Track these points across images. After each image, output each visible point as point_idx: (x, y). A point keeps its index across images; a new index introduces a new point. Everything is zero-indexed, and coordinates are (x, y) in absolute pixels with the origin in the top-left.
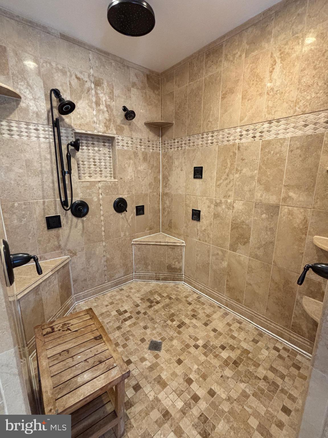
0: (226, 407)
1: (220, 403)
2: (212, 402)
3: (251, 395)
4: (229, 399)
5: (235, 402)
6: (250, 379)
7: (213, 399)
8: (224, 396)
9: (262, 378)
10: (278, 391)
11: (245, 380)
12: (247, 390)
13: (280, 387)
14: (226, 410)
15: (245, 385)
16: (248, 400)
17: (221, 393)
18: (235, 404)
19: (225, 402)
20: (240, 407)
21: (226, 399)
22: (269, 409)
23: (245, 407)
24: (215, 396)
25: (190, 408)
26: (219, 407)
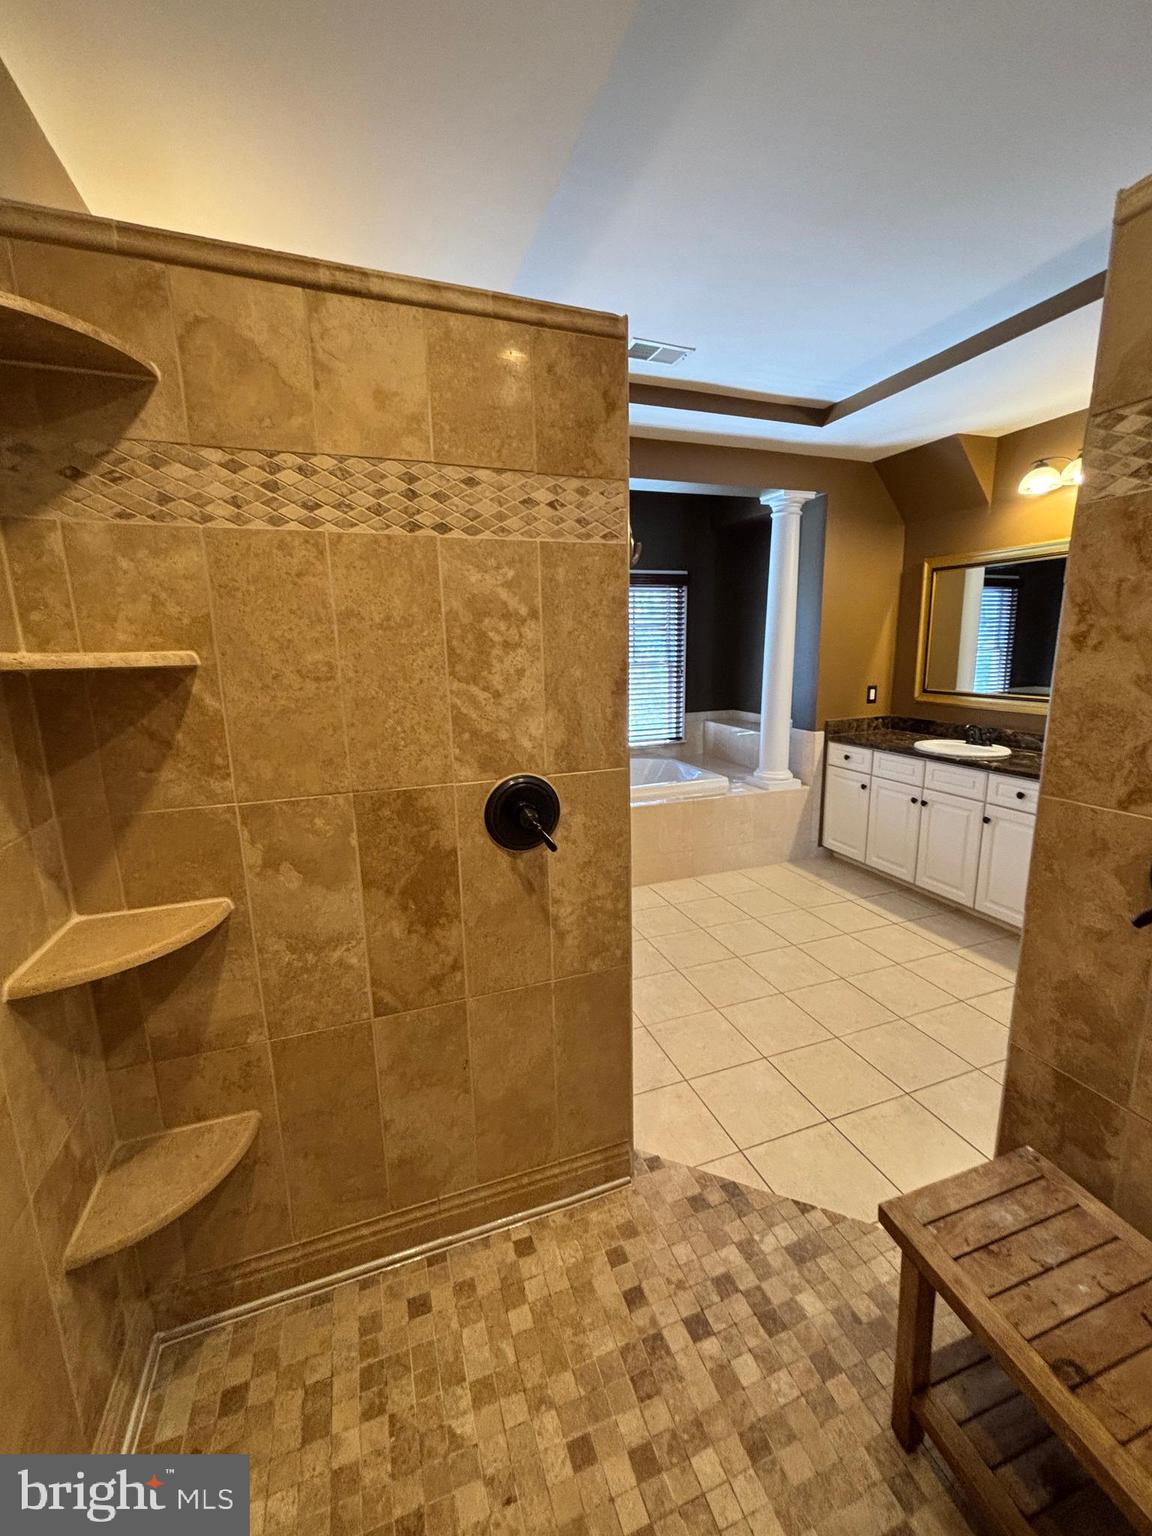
0: (565, 1386)
1: (575, 1404)
2: (597, 1419)
3: (466, 1384)
4: (539, 1402)
5: (529, 1386)
6: (423, 1437)
7: (590, 1429)
8: (550, 1420)
9: (385, 1418)
10: (383, 1357)
11: (443, 1440)
12: (466, 1402)
13: (365, 1364)
14: (568, 1376)
15: (454, 1424)
16: (487, 1373)
17: (551, 1436)
18: (532, 1379)
19: (558, 1400)
20: (525, 1365)
21: (551, 1405)
22: (455, 1325)
23: (512, 1358)
24: (577, 1434)
25: (674, 1436)
26: (583, 1393)
